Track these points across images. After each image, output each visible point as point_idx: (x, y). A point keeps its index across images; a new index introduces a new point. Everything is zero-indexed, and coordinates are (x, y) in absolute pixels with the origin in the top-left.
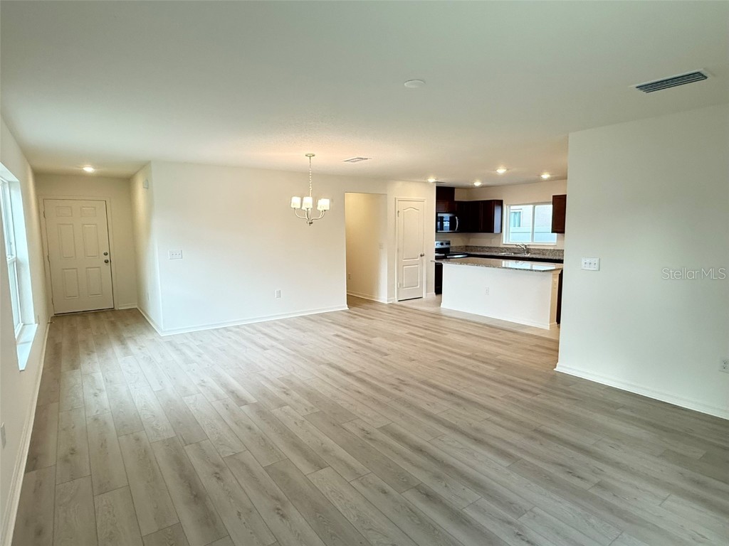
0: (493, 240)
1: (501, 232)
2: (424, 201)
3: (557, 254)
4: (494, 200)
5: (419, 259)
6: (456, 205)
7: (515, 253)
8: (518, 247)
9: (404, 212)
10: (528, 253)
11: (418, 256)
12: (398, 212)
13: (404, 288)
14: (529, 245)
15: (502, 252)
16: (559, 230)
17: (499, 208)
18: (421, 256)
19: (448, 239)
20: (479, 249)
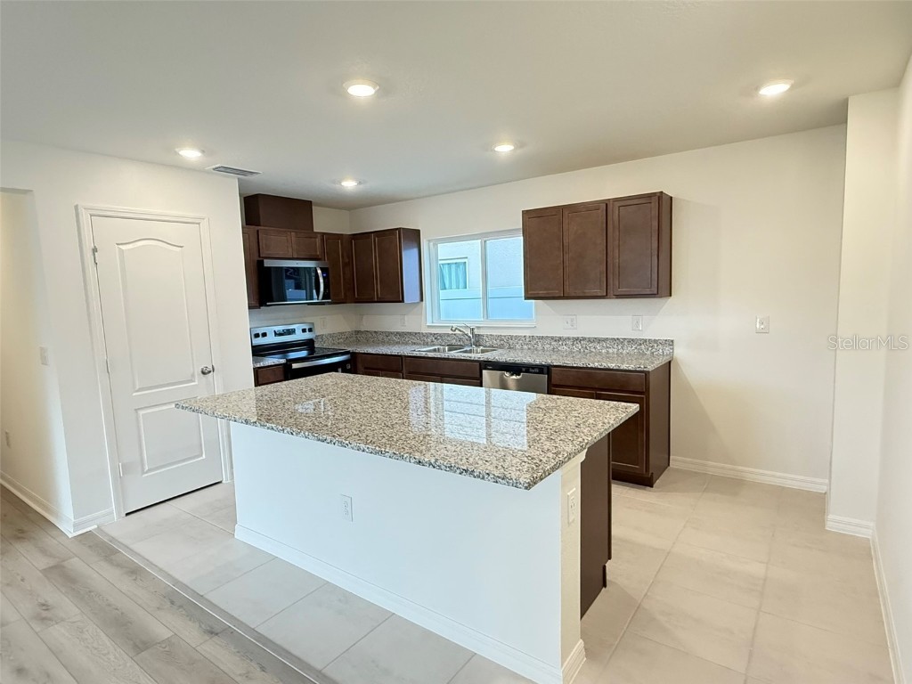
0: (406, 317)
1: (422, 300)
2: (199, 224)
3: (540, 347)
4: (399, 229)
5: (196, 383)
6: (318, 240)
7: (452, 348)
8: (457, 332)
9: (122, 252)
10: (478, 345)
11: (193, 375)
12: (95, 250)
13: (149, 470)
14: (478, 328)
15: (427, 344)
16: (542, 293)
17: (413, 248)
18: (203, 373)
19: (309, 320)
20: (381, 337)
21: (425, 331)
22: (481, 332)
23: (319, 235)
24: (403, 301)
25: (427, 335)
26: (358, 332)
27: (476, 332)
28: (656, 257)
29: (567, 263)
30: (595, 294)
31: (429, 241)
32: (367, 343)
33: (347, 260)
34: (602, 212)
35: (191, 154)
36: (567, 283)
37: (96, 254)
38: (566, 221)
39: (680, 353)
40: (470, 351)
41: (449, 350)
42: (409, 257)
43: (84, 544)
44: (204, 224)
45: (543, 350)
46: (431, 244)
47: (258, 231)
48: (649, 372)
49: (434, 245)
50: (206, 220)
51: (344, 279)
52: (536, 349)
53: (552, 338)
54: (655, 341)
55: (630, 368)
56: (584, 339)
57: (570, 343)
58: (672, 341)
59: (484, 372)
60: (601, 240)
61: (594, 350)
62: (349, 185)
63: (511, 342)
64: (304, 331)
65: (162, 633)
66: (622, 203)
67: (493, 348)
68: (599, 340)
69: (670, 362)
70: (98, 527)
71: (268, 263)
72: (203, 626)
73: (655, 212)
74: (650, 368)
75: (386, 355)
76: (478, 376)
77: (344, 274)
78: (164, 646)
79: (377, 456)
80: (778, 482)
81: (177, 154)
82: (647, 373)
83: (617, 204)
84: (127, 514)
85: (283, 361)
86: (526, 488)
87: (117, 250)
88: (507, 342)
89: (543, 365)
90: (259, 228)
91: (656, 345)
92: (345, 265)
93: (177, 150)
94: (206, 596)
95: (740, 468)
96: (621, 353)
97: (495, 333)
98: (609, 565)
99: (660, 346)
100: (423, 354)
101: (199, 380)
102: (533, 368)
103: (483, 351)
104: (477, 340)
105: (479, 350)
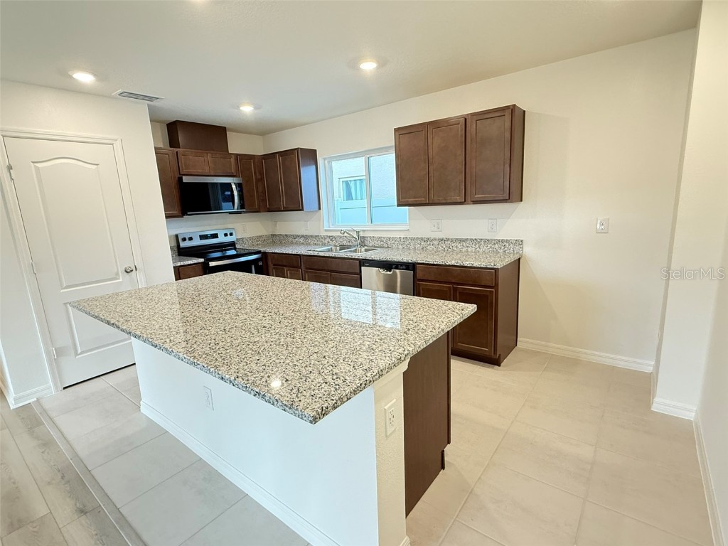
0: (308, 223)
1: (320, 209)
2: (113, 144)
3: (412, 247)
4: (297, 149)
5: (121, 280)
6: (232, 160)
7: (343, 247)
8: (346, 234)
9: (37, 169)
10: (363, 244)
11: (117, 274)
12: (10, 168)
13: (81, 353)
14: (364, 231)
15: (324, 245)
16: (411, 200)
17: (310, 165)
18: (127, 272)
19: (230, 226)
20: (290, 239)
21: (324, 234)
22: (367, 234)
23: (233, 156)
24: (302, 210)
25: (325, 238)
26: (273, 236)
27: (362, 234)
28: (508, 165)
29: (431, 174)
30: (455, 201)
31: (325, 159)
32: (281, 244)
33: (260, 177)
34: (461, 128)
35: (84, 78)
36: (432, 192)
37: (11, 171)
38: (430, 137)
39: (528, 251)
40: (355, 251)
41: (340, 250)
42: (307, 173)
43: (20, 416)
44: (118, 145)
45: (415, 249)
46: (326, 162)
47: (177, 152)
48: (498, 269)
49: (329, 162)
50: (119, 142)
51: (257, 192)
52: (409, 249)
53: (422, 239)
54: (507, 241)
55: (482, 266)
56: (448, 240)
57: (436, 243)
58: (522, 241)
59: (362, 268)
60: (460, 153)
61: (455, 249)
62: (247, 109)
63: (389, 243)
64: (226, 235)
65: (41, 510)
66: (479, 117)
67: (374, 248)
68: (461, 241)
69: (519, 259)
70: (38, 400)
71: (185, 179)
72: (78, 505)
73: (508, 124)
74: (499, 266)
75: (288, 254)
76: (358, 271)
77: (257, 188)
78: (35, 525)
79: (192, 366)
80: (608, 362)
81: (71, 77)
82: (496, 270)
83: (475, 118)
84: (64, 388)
85: (202, 260)
86: (311, 422)
87: (33, 168)
88: (385, 244)
89: (411, 263)
90: (178, 149)
91: (507, 245)
92: (257, 181)
93: (70, 73)
94: (93, 472)
95: (578, 349)
96: (479, 252)
97: (377, 235)
98: (448, 449)
99: (512, 245)
100: (316, 254)
101: (123, 278)
102: (401, 265)
103: (366, 250)
104: (363, 242)
105: (363, 249)
